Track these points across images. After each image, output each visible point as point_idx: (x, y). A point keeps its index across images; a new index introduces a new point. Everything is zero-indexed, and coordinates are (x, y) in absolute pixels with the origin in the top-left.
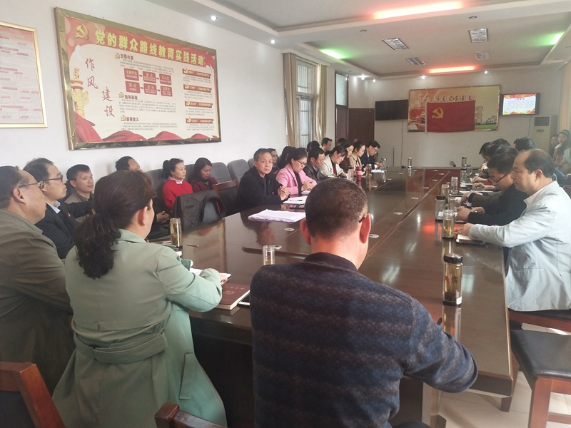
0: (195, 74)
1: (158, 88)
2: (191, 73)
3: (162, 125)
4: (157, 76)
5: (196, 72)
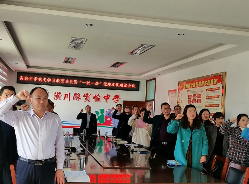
0: (212, 90)
1: (197, 100)
2: (210, 90)
4: (197, 95)
5: (212, 89)
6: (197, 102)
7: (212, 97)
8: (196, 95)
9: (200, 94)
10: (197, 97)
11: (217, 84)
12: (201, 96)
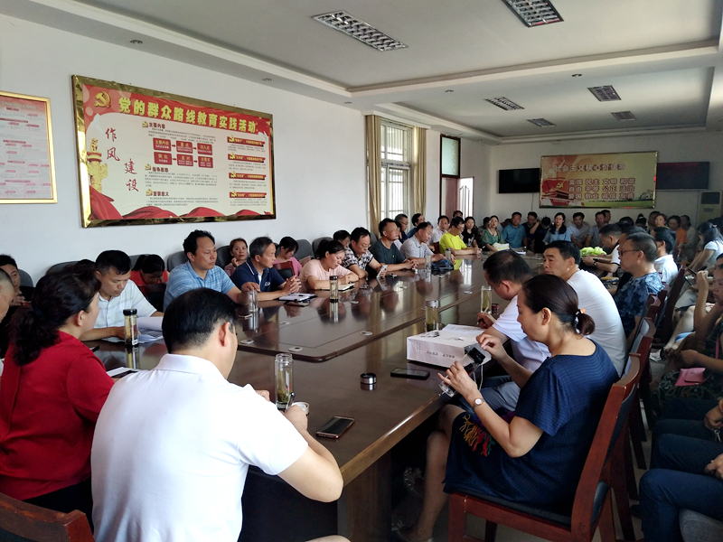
0: (244, 142)
1: (196, 158)
2: (239, 141)
3: (198, 200)
4: (195, 145)
5: (244, 140)
6: (196, 164)
7: (245, 159)
8: (190, 144)
9: (207, 145)
10: (195, 152)
11: (256, 133)
12: (211, 149)
